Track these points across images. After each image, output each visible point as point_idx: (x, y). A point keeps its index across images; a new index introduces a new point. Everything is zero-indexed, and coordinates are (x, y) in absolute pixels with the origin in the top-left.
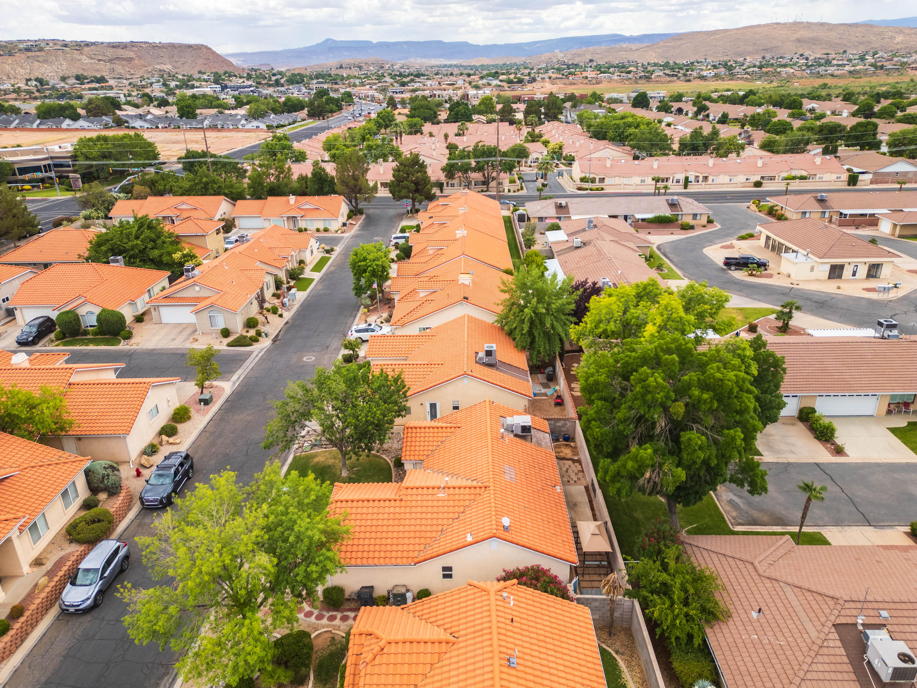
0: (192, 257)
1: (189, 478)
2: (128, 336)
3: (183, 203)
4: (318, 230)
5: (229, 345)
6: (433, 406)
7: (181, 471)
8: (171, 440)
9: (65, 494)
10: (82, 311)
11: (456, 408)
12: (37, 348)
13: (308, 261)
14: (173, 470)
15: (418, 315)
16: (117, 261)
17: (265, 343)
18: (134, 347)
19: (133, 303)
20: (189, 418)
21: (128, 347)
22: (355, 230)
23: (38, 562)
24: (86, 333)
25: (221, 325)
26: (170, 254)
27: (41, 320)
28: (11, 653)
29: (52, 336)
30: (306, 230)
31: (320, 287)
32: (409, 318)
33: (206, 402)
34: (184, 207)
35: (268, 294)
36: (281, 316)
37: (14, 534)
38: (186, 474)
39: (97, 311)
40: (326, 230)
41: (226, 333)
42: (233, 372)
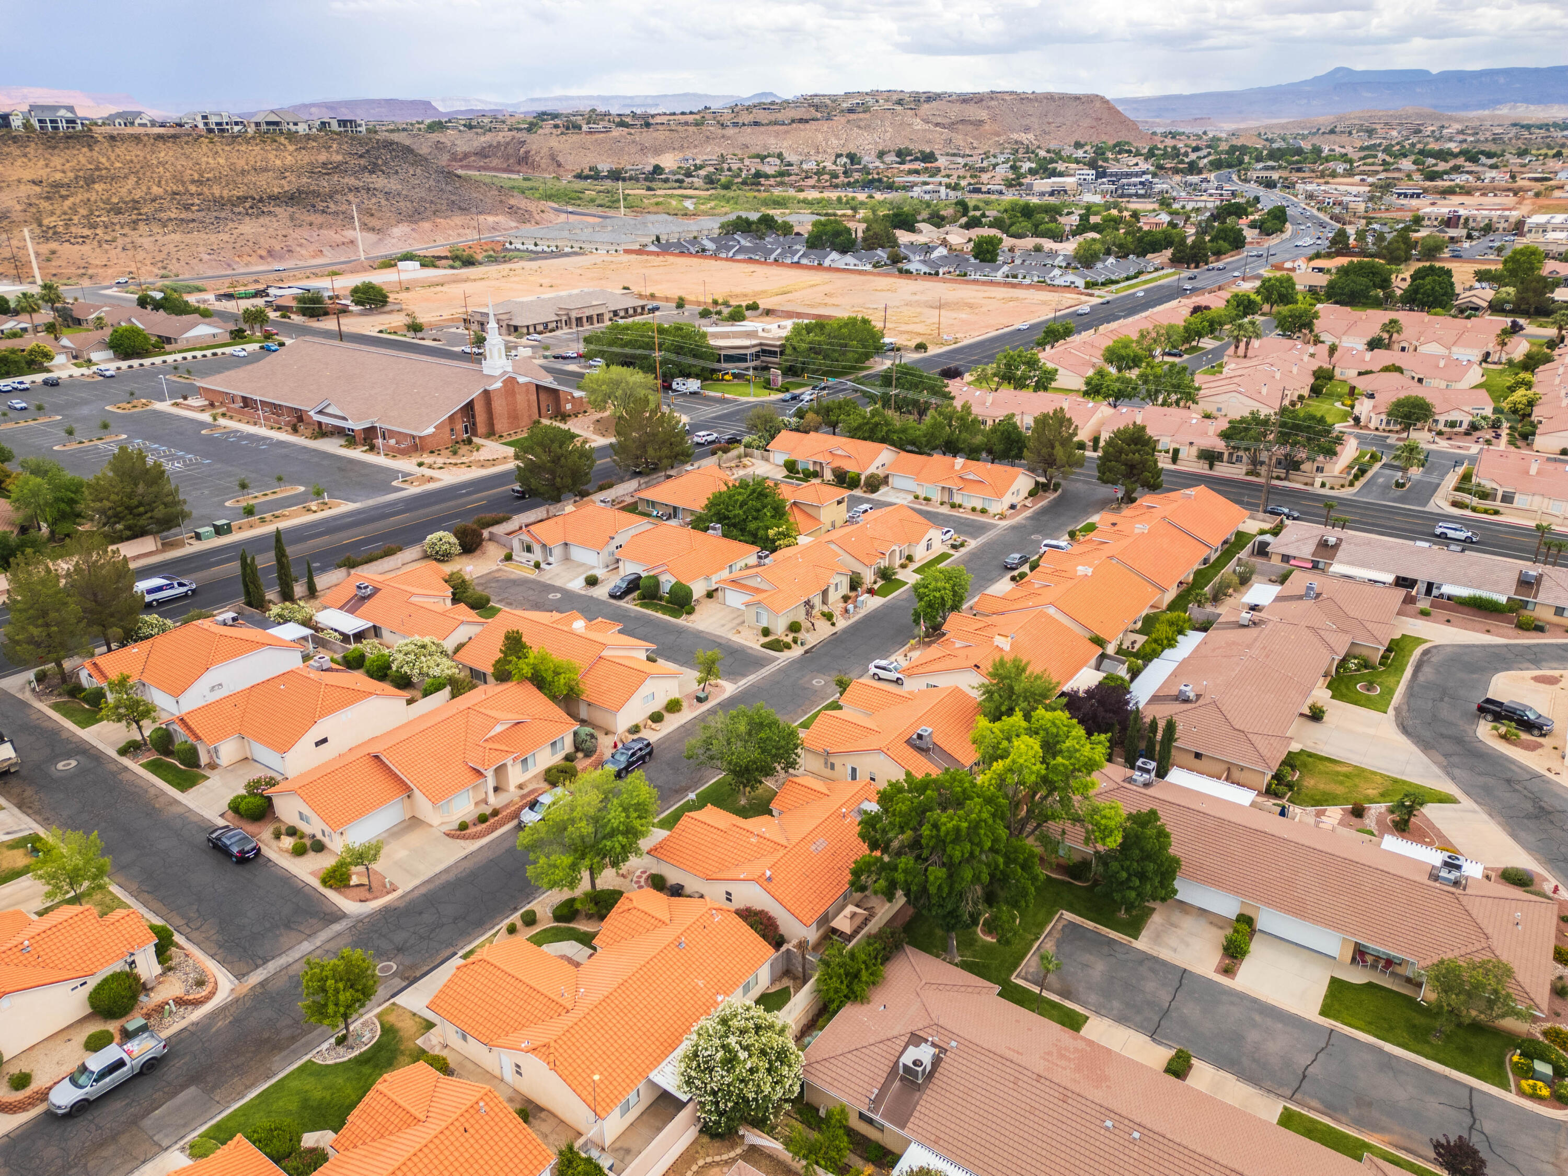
0: (786, 535)
1: (644, 762)
2: (690, 612)
3: (839, 448)
4: (974, 510)
5: (763, 646)
6: (854, 770)
7: (639, 754)
8: (654, 725)
9: (554, 744)
10: (663, 578)
11: (873, 779)
12: (621, 603)
13: (917, 557)
14: (630, 752)
15: (927, 669)
16: (714, 529)
17: (797, 652)
18: (689, 624)
19: (707, 578)
20: (679, 710)
21: (684, 623)
22: (1019, 519)
23: (520, 787)
24: (661, 599)
25: (765, 624)
26: (767, 528)
27: (633, 577)
28: (484, 836)
29: (636, 594)
30: (960, 506)
31: (905, 596)
32: (921, 670)
33: (700, 700)
34: (839, 452)
35: (834, 597)
36: (833, 624)
37: (509, 762)
38: (642, 758)
39: (674, 581)
40: (983, 511)
41: (766, 632)
42: (744, 675)
